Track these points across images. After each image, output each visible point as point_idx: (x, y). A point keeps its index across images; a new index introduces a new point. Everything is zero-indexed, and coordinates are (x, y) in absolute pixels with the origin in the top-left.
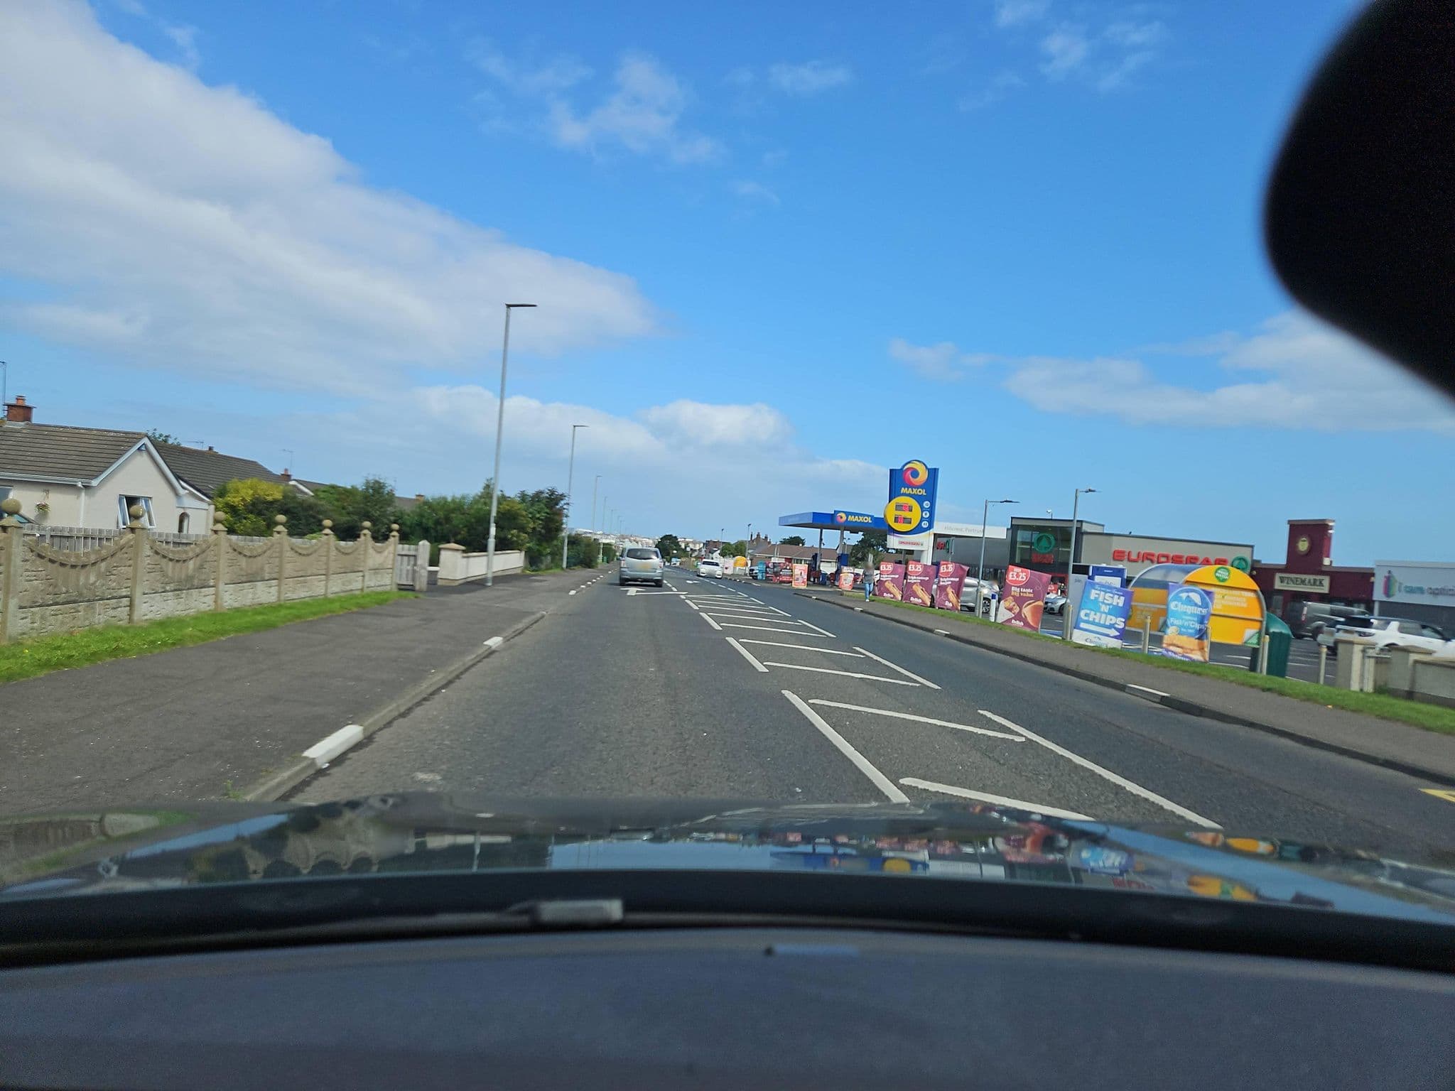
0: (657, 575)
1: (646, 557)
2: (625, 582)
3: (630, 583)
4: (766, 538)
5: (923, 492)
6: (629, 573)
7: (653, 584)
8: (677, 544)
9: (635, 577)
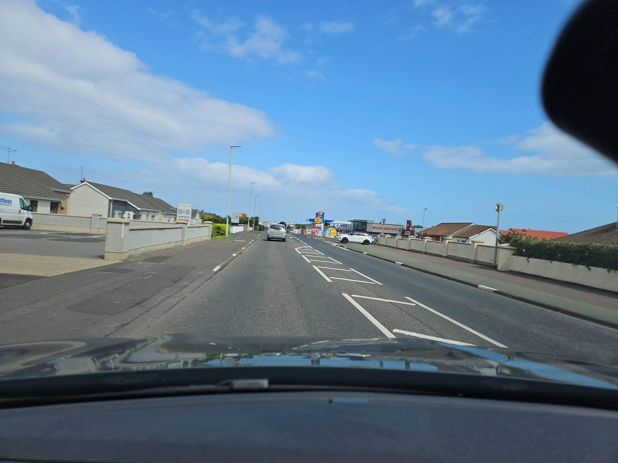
0: (283, 237)
1: (278, 228)
3: (271, 239)
5: (321, 217)
6: (271, 235)
7: (282, 240)
9: (274, 237)
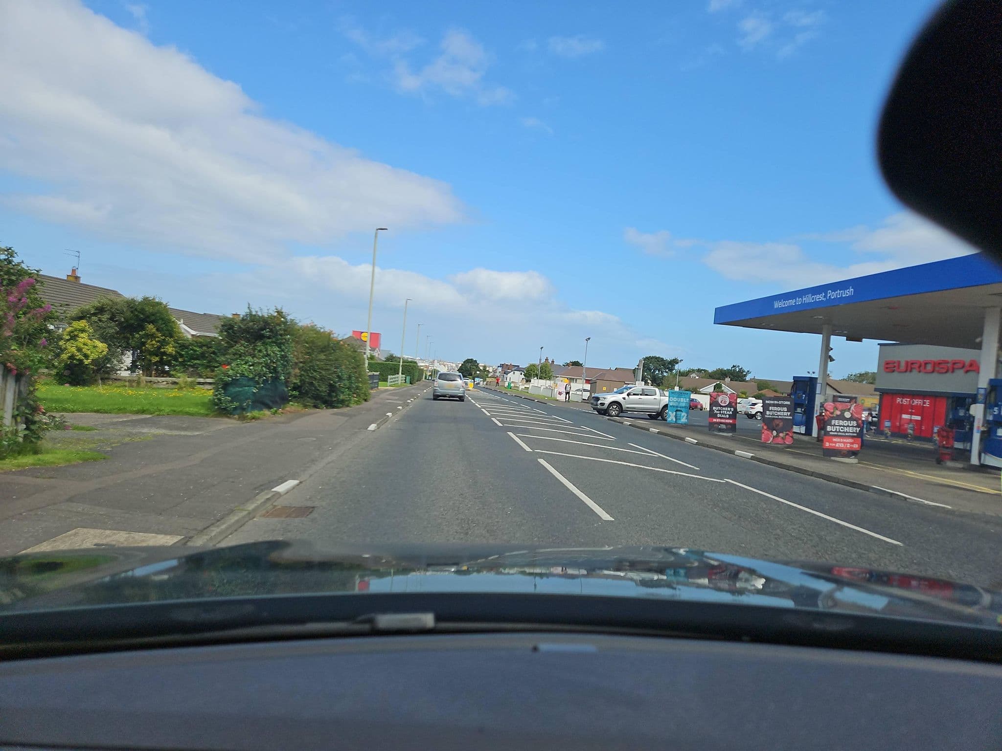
0: (460, 392)
1: (453, 379)
2: (436, 397)
3: (440, 398)
4: (553, 362)
6: (440, 391)
7: (458, 399)
8: (477, 366)
9: (445, 394)
